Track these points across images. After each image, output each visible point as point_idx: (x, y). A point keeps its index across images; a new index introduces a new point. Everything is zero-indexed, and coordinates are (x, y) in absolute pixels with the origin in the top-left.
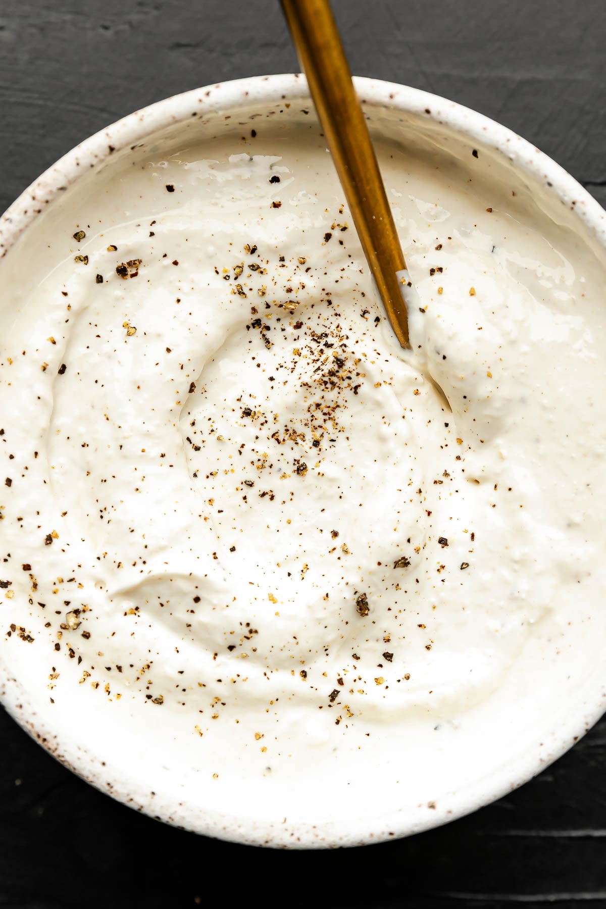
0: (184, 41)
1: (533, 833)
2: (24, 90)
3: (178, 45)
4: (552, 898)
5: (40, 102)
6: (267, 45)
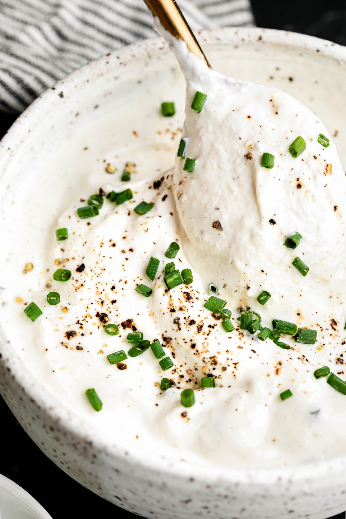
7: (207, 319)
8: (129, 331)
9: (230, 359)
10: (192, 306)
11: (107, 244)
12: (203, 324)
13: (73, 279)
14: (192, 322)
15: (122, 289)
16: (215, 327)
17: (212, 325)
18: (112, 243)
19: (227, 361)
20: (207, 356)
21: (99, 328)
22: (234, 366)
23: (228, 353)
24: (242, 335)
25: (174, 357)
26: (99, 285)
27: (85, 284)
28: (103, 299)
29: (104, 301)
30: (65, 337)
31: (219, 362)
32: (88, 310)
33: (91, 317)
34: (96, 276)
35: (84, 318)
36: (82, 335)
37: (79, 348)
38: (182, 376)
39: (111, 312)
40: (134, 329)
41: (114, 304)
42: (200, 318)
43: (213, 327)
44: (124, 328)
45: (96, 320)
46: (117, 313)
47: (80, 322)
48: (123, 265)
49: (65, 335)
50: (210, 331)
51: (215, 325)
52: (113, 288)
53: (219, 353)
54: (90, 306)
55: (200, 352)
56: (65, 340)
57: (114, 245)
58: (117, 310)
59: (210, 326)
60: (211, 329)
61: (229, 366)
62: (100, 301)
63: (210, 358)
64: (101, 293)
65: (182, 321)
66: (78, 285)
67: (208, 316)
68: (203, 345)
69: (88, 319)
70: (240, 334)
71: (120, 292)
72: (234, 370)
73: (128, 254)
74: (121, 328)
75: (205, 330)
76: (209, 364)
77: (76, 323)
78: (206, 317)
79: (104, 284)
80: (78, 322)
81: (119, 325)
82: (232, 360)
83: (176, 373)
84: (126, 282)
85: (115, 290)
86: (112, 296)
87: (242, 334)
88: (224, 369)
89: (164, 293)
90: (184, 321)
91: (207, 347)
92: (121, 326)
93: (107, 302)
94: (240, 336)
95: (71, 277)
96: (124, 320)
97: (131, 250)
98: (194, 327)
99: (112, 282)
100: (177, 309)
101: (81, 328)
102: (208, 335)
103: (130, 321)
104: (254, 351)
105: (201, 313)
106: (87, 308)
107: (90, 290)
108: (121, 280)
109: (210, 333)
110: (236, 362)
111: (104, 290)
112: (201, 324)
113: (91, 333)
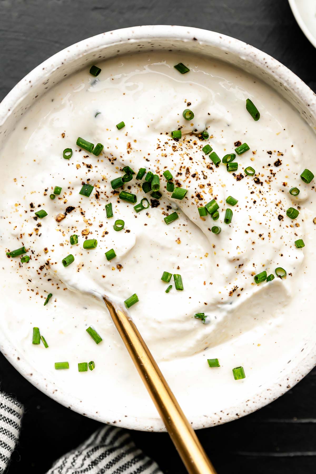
0: (99, 6)
1: (282, 421)
2: (15, 32)
3: (96, 8)
4: (292, 454)
5: (24, 38)
6: (143, 8)
7: (184, 181)
8: (237, 173)
9: (163, 150)
10: (196, 189)
11: (265, 236)
12: (186, 175)
13: (284, 210)
14: (194, 176)
15: (248, 202)
16: (177, 174)
17: (179, 175)
18: (262, 237)
19: (165, 148)
20: (180, 152)
21: (259, 173)
22: (160, 146)
23: (165, 154)
24: (157, 171)
25: (203, 156)
26: (265, 204)
27: (275, 206)
28: (260, 195)
29: (259, 193)
30: (281, 161)
31: (171, 147)
32: (269, 187)
33: (266, 181)
34: (269, 211)
35: (271, 180)
36: (269, 165)
37: (270, 153)
38: (195, 144)
39: (253, 186)
40: (234, 174)
41: (252, 191)
42: (188, 180)
43: (178, 174)
44: (241, 174)
45: (262, 180)
46: (248, 185)
47: (273, 175)
48: (251, 220)
49: (281, 162)
50: (180, 170)
51: (177, 176)
52: (255, 202)
53: (172, 154)
54: (268, 190)
55: (185, 155)
56: (281, 158)
57: (260, 235)
58: (249, 187)
59: (181, 174)
60: (179, 172)
61: (164, 145)
62: (262, 193)
63: (177, 150)
64: (262, 199)
65: (202, 177)
66: (280, 206)
67: (183, 183)
68: (184, 158)
69: (268, 179)
70: (159, 172)
71: (249, 200)
72: (159, 143)
73: (249, 229)
74: (244, 174)
75: (184, 171)
76: (177, 147)
77: (275, 173)
78: (184, 182)
79: (262, 205)
80: (274, 175)
81: (246, 176)
82: (162, 150)
83: (199, 146)
84: (246, 207)
85: (253, 201)
86: (254, 197)
87: (157, 173)
88: (166, 143)
89: (217, 197)
90: (200, 177)
91: (181, 157)
92: (244, 176)
93: (257, 192)
94: (159, 170)
95: (286, 212)
96: (242, 180)
97: (247, 232)
98: (192, 172)
99: (256, 207)
100: (206, 186)
101: (271, 171)
102: (181, 167)
103: (238, 179)
104: (147, 160)
105: (189, 185)
106: (270, 189)
107: (271, 201)
108: (250, 208)
109: (180, 168)
110: (159, 149)
111: (261, 201)
112: (187, 175)
113: (263, 167)
